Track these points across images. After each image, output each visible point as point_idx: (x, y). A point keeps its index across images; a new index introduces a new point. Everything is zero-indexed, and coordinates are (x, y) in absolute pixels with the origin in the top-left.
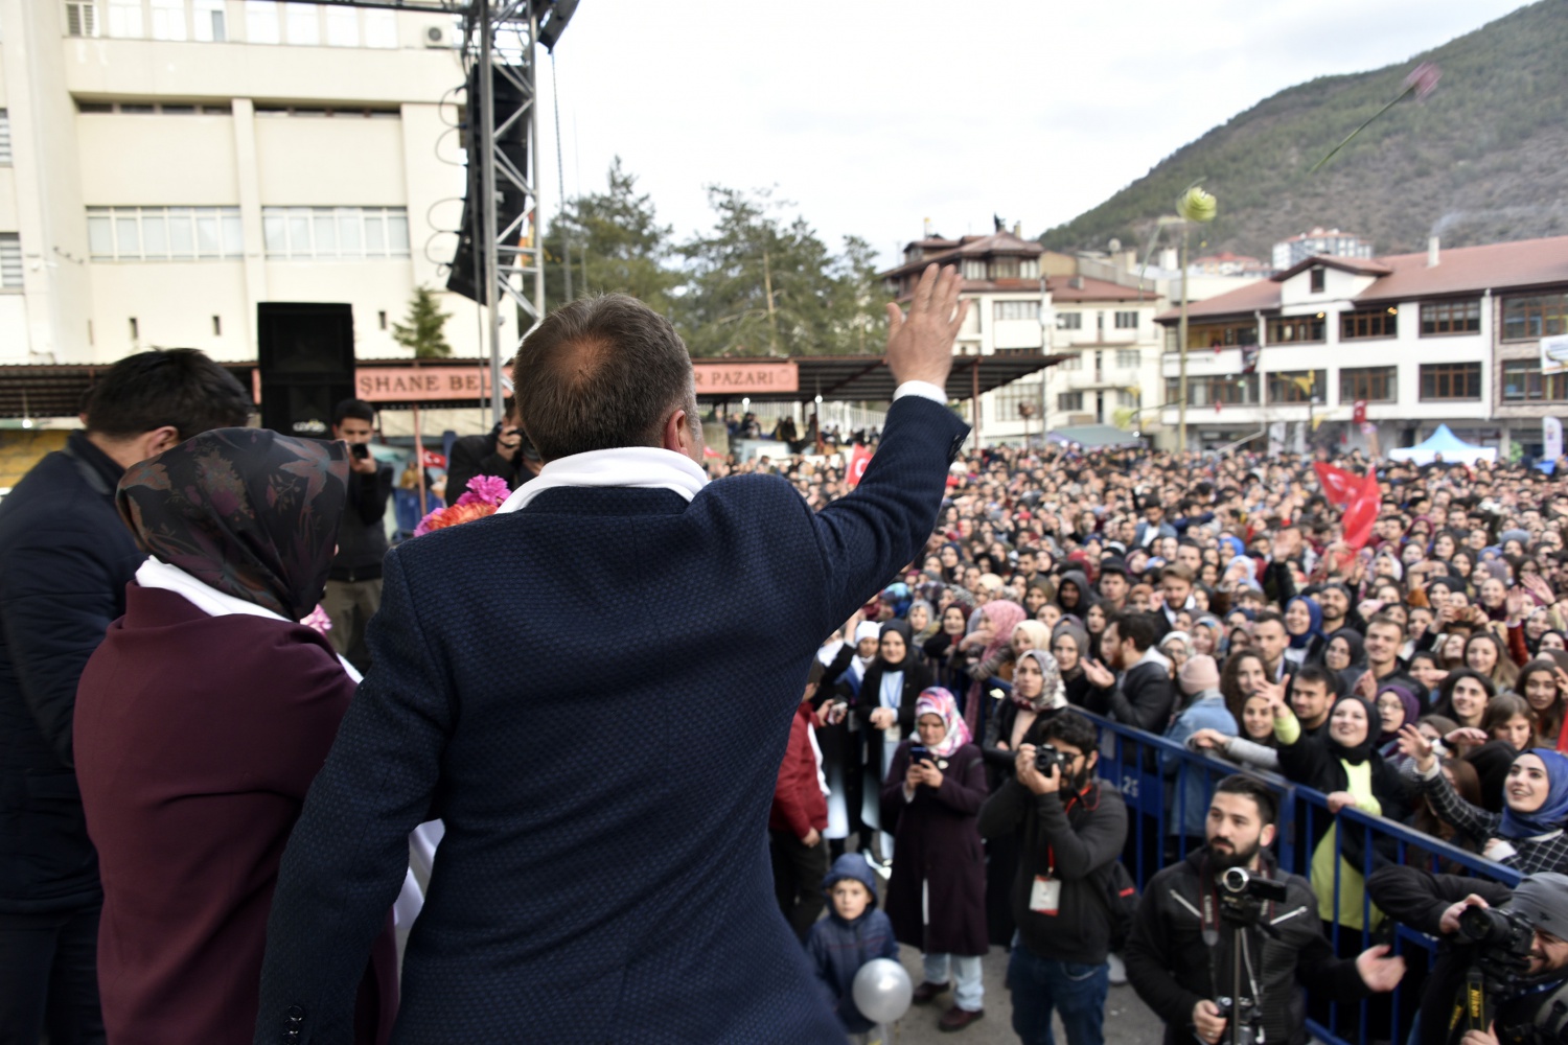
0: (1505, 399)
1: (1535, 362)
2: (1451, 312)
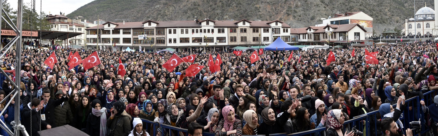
0: (134, 43)
1: (138, 38)
2: (127, 31)
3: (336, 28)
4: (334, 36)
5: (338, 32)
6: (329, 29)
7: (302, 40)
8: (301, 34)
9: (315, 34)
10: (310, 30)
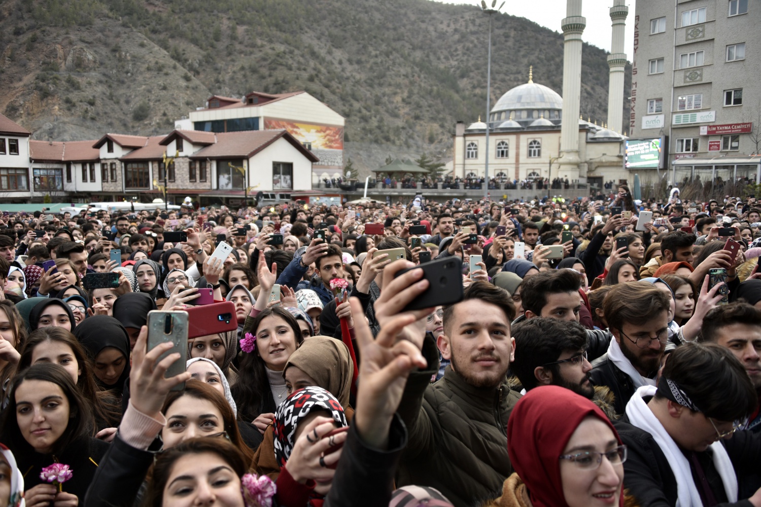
3: (206, 145)
4: (198, 172)
5: (212, 159)
6: (180, 147)
7: (78, 184)
8: (76, 162)
9: (129, 166)
10: (110, 150)
